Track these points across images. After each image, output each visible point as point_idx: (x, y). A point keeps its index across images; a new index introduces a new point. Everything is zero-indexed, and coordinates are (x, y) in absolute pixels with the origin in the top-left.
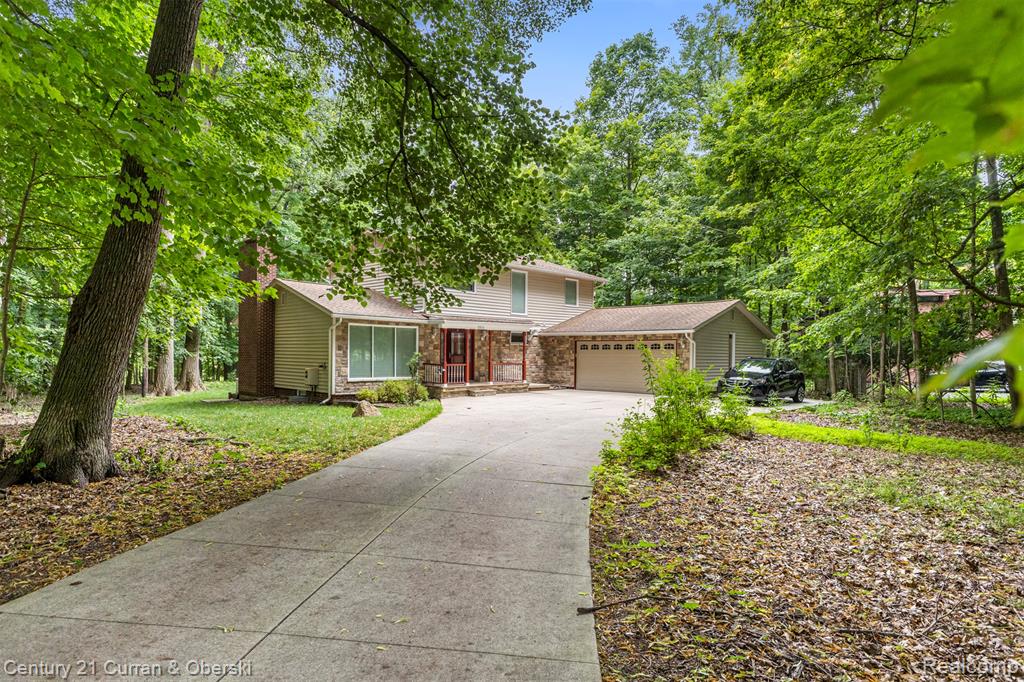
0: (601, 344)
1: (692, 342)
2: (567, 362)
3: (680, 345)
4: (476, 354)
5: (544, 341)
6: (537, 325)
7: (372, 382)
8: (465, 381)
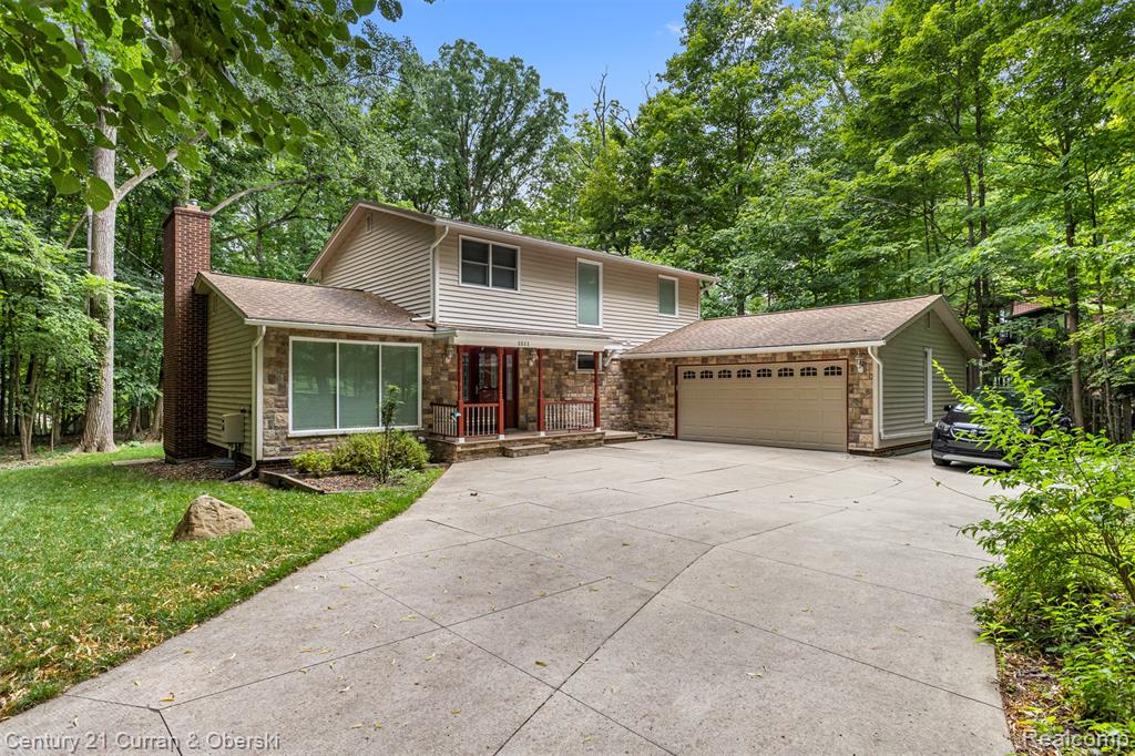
0: (716, 370)
1: (876, 361)
2: (663, 398)
3: (854, 367)
4: (521, 388)
5: (628, 366)
6: (618, 343)
7: (336, 436)
8: (498, 432)
